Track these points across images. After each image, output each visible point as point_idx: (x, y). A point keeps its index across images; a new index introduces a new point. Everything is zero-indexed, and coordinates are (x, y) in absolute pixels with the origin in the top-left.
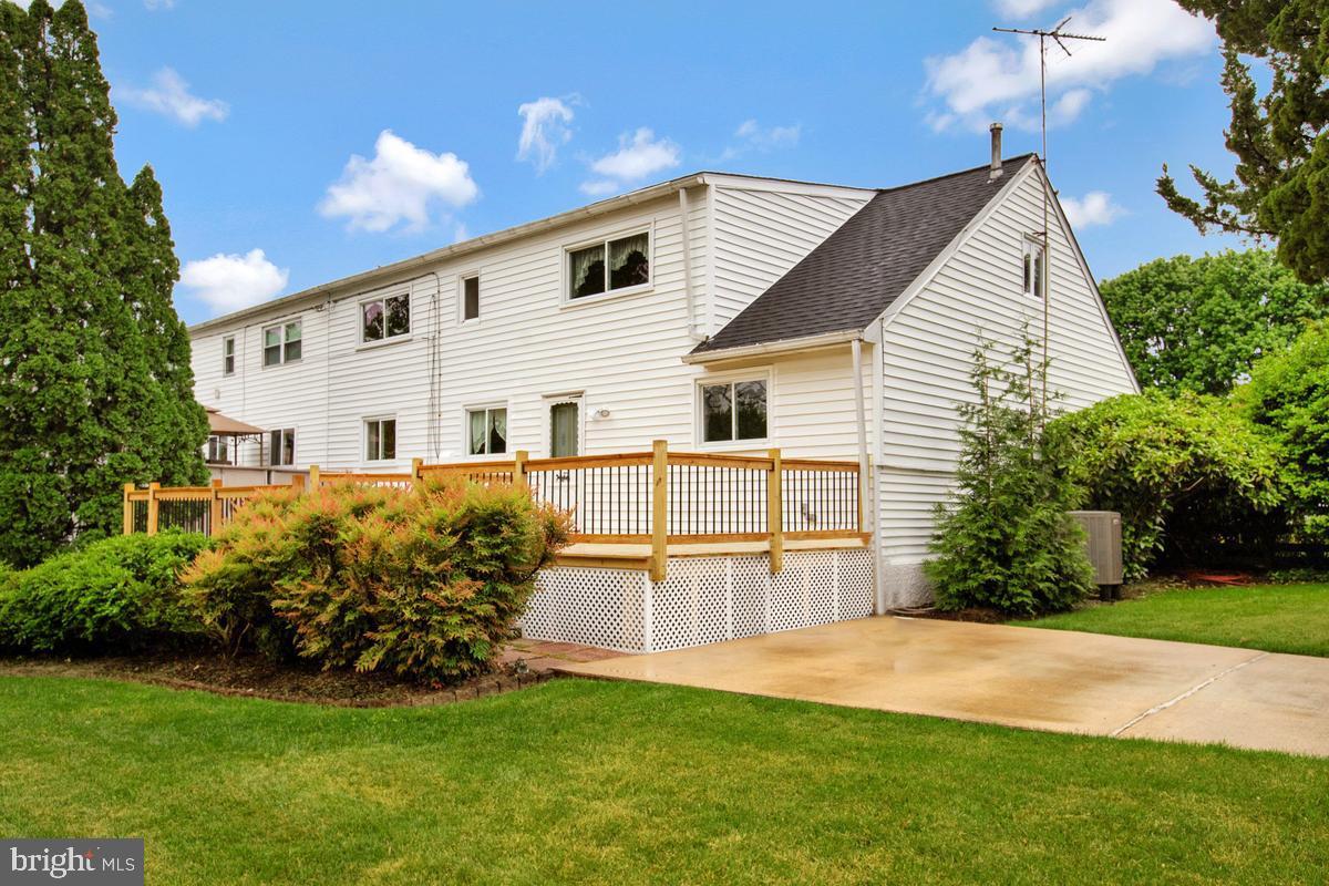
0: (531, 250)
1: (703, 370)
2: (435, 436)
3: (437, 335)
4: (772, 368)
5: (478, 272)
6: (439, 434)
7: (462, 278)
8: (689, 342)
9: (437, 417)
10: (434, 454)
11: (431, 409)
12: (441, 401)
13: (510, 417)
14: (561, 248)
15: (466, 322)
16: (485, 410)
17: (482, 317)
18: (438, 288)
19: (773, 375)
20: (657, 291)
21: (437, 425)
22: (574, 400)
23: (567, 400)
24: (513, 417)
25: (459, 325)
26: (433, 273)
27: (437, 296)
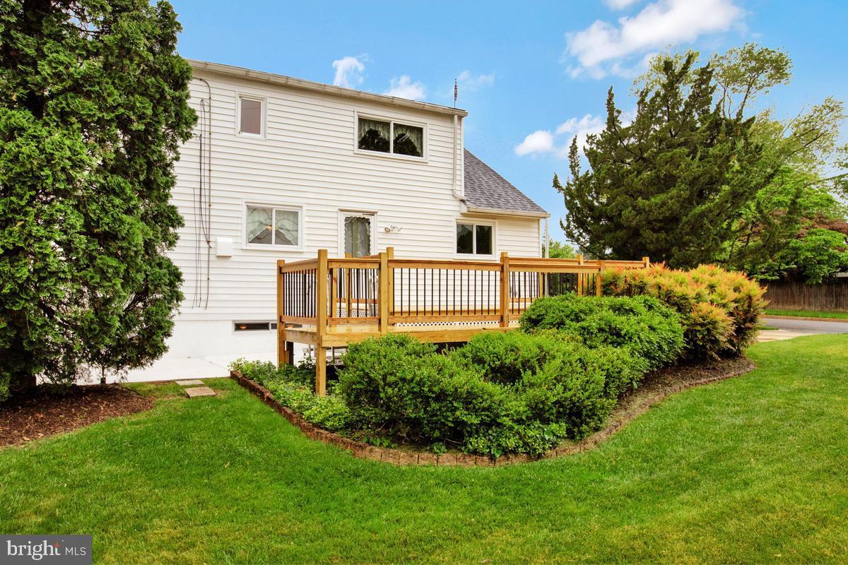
1: (460, 215)
2: (204, 223)
3: (207, 135)
4: (496, 221)
5: (263, 99)
6: (209, 222)
7: (240, 97)
8: (451, 198)
9: (208, 207)
10: (203, 238)
11: (197, 199)
12: (213, 193)
13: (303, 219)
14: (356, 113)
15: (244, 134)
16: (272, 210)
17: (269, 137)
18: (208, 95)
19: (496, 225)
20: (430, 164)
21: (207, 213)
22: (366, 217)
23: (361, 215)
24: (307, 219)
25: (238, 135)
26: (201, 80)
27: (208, 101)
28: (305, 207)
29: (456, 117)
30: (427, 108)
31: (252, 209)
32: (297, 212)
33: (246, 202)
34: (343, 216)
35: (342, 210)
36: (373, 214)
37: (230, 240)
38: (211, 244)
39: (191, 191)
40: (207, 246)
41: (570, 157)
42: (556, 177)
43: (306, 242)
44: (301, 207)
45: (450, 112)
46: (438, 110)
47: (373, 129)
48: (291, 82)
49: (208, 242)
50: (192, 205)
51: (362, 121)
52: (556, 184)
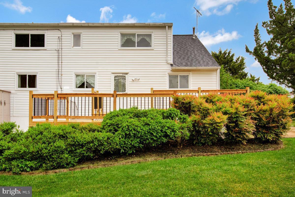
0: (106, 31)
1: (170, 71)
2: (60, 82)
3: (61, 50)
4: (191, 73)
5: (81, 33)
6: (61, 81)
7: (73, 34)
8: (166, 64)
9: (61, 76)
10: (59, 87)
11: (57, 73)
12: (63, 71)
13: (97, 78)
14: (119, 32)
15: (75, 47)
16: (84, 75)
17: (83, 47)
18: (61, 35)
19: (191, 74)
20: (155, 49)
21: (61, 78)
22: (124, 75)
23: (121, 75)
24: (98, 78)
25: (72, 48)
26: (58, 30)
27: (61, 37)
28: (97, 73)
29: (167, 27)
30: (151, 25)
31: (77, 76)
32: (95, 75)
33: (74, 73)
34: (113, 76)
35: (113, 73)
36: (127, 74)
37: (68, 87)
38: (62, 89)
39: (55, 70)
40: (61, 90)
41: (255, 36)
42: (247, 47)
43: (98, 87)
44: (96, 73)
45: (164, 25)
46: (157, 25)
47: (129, 38)
48: (90, 25)
49: (61, 88)
50: (55, 75)
51: (123, 35)
52: (247, 50)
